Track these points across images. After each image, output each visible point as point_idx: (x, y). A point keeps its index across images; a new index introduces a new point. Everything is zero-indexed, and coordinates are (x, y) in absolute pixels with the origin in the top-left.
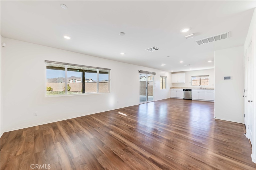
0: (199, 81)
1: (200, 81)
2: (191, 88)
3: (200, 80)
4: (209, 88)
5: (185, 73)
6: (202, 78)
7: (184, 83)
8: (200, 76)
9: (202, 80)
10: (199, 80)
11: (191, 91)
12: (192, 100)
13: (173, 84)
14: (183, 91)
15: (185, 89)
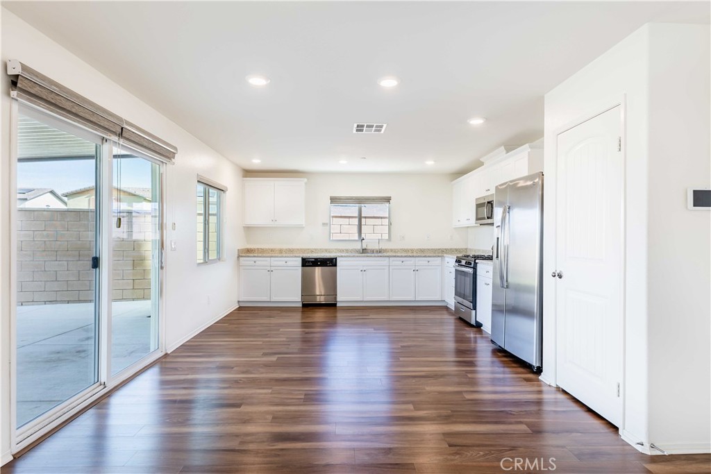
0: (356, 221)
1: (360, 221)
2: (326, 250)
3: (360, 218)
4: (392, 250)
5: (306, 180)
6: (368, 210)
7: (300, 228)
8: (360, 201)
9: (365, 218)
10: (355, 217)
11: (335, 265)
12: (338, 305)
13: (248, 229)
14: (300, 268)
15: (306, 255)
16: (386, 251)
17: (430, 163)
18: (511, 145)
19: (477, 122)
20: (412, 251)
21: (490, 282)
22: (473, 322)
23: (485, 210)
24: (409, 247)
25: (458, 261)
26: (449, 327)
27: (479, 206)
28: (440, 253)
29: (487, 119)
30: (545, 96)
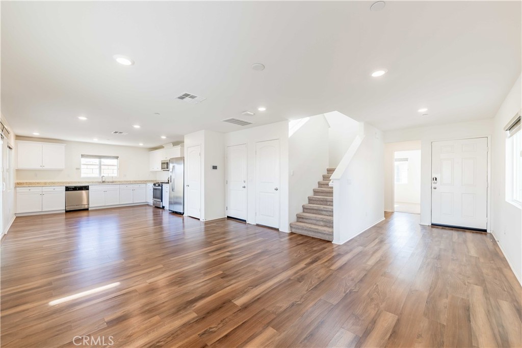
0: (98, 167)
1: (100, 167)
2: (79, 182)
4: (119, 182)
5: (65, 145)
6: (104, 161)
7: (60, 171)
8: (100, 157)
9: (103, 165)
11: (88, 189)
12: (90, 210)
14: (64, 192)
15: (68, 185)
16: (116, 182)
17: (141, 144)
18: (175, 144)
19: (164, 137)
20: (130, 181)
21: (168, 191)
22: (161, 207)
23: (165, 165)
24: (128, 180)
25: (155, 185)
26: (150, 211)
27: (162, 163)
28: (145, 182)
29: (167, 137)
30: (185, 136)
